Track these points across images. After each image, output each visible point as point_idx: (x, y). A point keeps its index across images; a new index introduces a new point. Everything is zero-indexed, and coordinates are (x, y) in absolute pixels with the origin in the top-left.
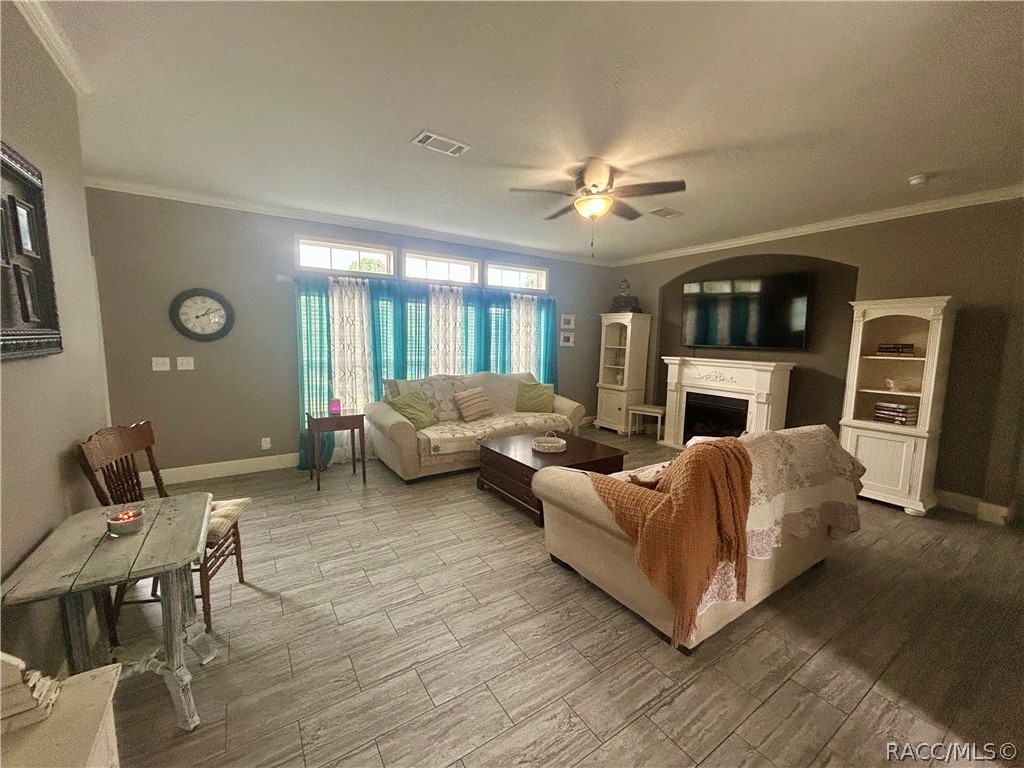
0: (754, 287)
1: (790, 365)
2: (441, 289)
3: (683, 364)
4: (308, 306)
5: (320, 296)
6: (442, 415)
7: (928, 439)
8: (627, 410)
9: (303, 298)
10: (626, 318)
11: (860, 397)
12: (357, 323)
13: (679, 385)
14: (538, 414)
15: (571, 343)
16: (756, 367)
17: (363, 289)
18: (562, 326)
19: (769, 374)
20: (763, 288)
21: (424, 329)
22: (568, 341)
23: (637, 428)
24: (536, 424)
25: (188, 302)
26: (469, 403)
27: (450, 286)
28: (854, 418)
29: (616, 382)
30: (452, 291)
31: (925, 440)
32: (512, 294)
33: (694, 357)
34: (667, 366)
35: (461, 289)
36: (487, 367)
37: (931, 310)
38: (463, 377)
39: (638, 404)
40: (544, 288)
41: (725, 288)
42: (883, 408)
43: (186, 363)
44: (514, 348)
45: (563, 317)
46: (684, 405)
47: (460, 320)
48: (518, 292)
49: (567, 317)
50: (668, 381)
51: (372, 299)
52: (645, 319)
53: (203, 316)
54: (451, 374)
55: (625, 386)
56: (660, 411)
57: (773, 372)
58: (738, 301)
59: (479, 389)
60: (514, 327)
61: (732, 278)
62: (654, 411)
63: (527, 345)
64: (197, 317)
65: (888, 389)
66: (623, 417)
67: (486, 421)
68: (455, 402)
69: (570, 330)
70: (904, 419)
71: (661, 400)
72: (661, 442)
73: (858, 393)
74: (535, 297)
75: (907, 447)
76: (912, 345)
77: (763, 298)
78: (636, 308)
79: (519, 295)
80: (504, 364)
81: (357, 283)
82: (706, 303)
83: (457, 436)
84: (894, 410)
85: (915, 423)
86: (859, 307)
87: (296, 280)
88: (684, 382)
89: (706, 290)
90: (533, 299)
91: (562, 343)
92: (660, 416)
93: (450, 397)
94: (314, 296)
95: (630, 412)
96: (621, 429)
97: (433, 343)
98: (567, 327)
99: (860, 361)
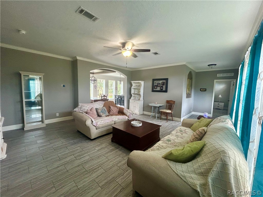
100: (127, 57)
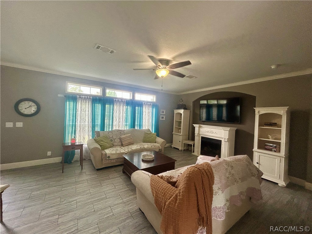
0: (224, 102)
1: (235, 129)
2: (118, 100)
3: (200, 127)
4: (69, 105)
5: (74, 102)
6: (115, 144)
7: (285, 158)
8: (182, 142)
9: (68, 102)
10: (182, 111)
11: (259, 141)
12: (87, 111)
13: (199, 134)
14: (149, 144)
15: (164, 119)
16: (224, 129)
17: (90, 100)
18: (161, 113)
19: (228, 132)
20: (227, 102)
21: (112, 114)
22: (163, 118)
23: (185, 148)
24: (148, 147)
25: (23, 103)
26: (125, 140)
27: (122, 99)
28: (258, 149)
29: (179, 132)
30: (122, 101)
31: (284, 158)
32: (144, 103)
33: (204, 124)
34: (194, 127)
35: (125, 100)
36: (134, 127)
37: (282, 111)
38: (124, 130)
39: (186, 140)
40: (155, 101)
41: (215, 102)
42: (268, 145)
43: (20, 125)
44: (144, 121)
45: (161, 110)
46: (200, 141)
47: (125, 111)
48: (146, 102)
49: (163, 110)
50: (195, 132)
51: (93, 103)
52: (188, 112)
53: (28, 108)
54: (121, 129)
55: (181, 133)
56: (192, 143)
57: (229, 131)
58: (219, 106)
59: (129, 135)
60: (144, 113)
61: (218, 99)
62: (191, 143)
63: (148, 119)
64: (25, 109)
65: (269, 138)
66: (181, 144)
67: (130, 146)
68: (120, 139)
69: (164, 115)
70: (275, 150)
71: (193, 139)
72: (193, 154)
73: (258, 140)
74: (152, 104)
75: (277, 160)
76: (276, 123)
77: (227, 105)
78: (185, 108)
79: (146, 103)
80: (140, 126)
81: (87, 98)
82: (209, 107)
83: (118, 152)
84: (271, 146)
85: (279, 152)
86: (257, 110)
87: (65, 96)
88: (200, 133)
89: (209, 103)
90: (151, 104)
91: (161, 119)
92: (193, 144)
93: (119, 137)
94: (72, 102)
95: (183, 143)
96: (180, 148)
97: (114, 119)
98: (163, 114)
99: (258, 128)
100: (162, 77)
